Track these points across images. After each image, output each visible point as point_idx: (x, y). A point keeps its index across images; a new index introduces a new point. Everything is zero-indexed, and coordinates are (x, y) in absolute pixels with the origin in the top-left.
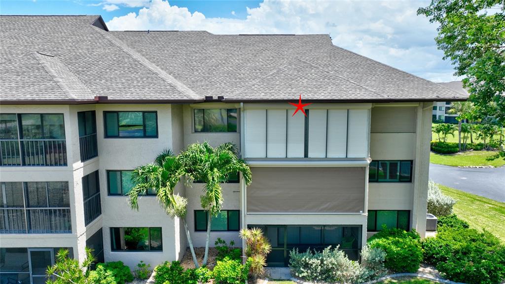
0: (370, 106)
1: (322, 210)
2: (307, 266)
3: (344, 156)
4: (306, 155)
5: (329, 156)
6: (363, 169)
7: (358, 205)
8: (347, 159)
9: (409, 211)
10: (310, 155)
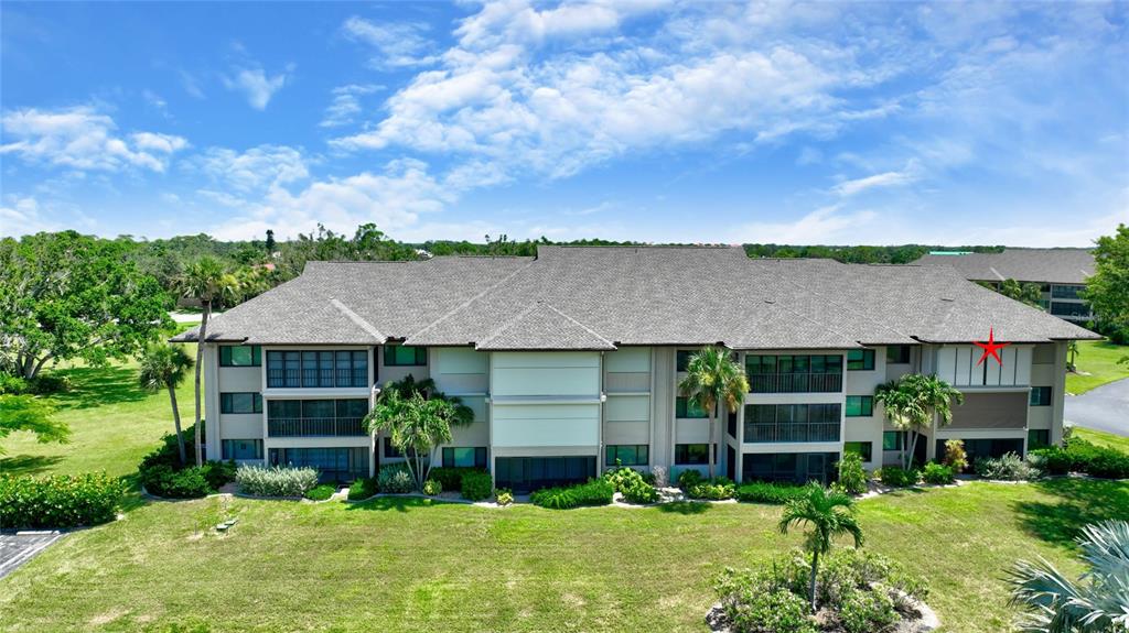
0: (1034, 346)
1: (996, 427)
2: (991, 468)
3: (1012, 384)
4: (984, 383)
5: (1002, 383)
6: (1027, 393)
7: (1022, 423)
8: (1015, 386)
9: (1047, 431)
10: (987, 383)
